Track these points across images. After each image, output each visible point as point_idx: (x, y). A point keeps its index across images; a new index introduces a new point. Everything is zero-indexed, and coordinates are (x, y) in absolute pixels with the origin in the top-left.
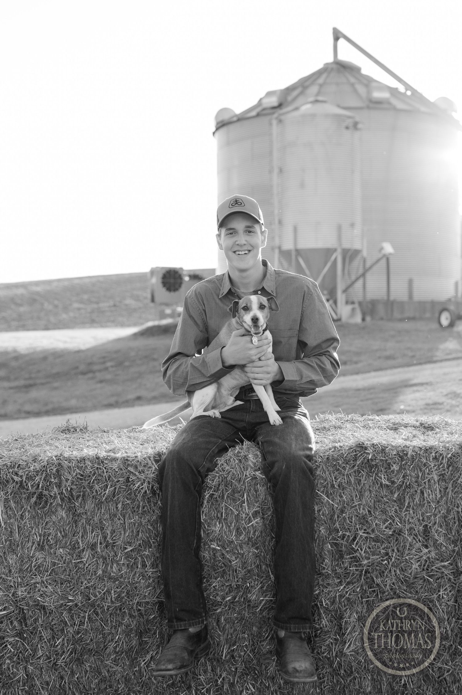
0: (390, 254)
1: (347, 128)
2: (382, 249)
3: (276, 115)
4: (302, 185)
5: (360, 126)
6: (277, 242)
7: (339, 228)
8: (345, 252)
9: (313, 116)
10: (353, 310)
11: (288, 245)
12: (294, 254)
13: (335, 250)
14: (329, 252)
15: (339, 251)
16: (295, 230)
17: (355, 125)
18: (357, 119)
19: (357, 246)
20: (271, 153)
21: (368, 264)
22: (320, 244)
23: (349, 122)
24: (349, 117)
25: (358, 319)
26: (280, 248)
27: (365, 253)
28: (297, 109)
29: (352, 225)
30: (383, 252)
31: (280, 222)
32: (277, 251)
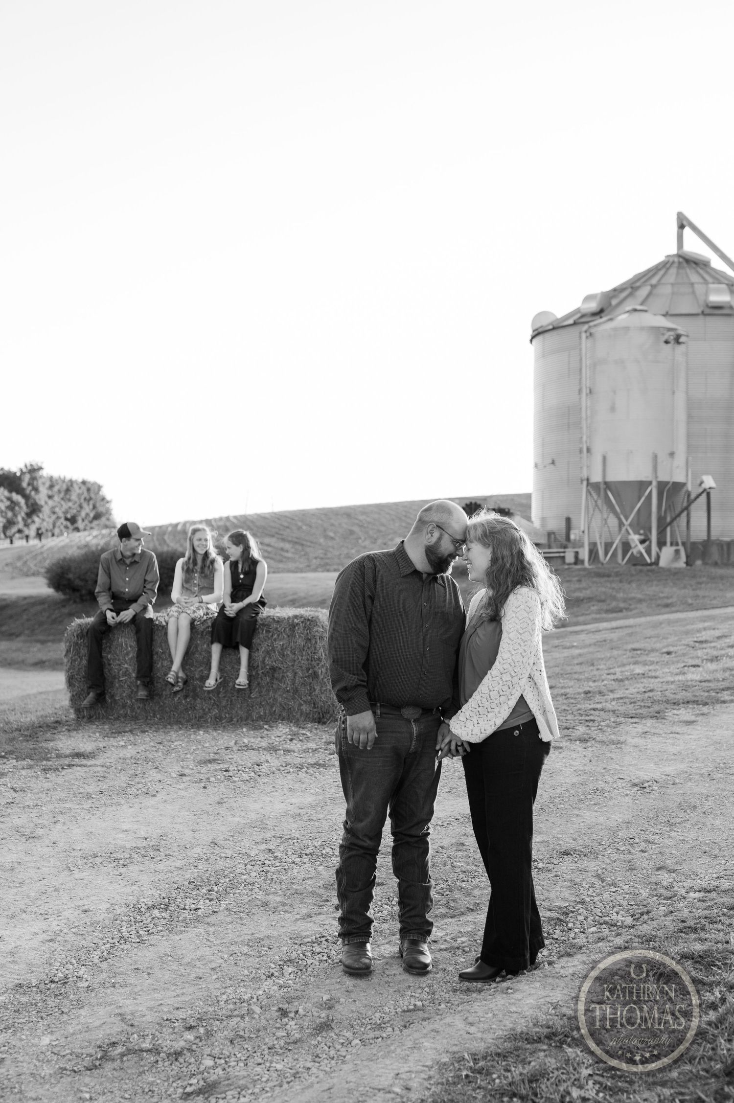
0: (710, 488)
1: (667, 342)
2: (702, 483)
3: (586, 327)
4: (613, 409)
5: (682, 340)
6: (585, 475)
7: (655, 457)
8: (662, 486)
9: (627, 329)
10: (677, 552)
11: (597, 478)
12: (602, 486)
13: (650, 483)
14: (642, 485)
15: (654, 484)
16: (604, 459)
17: (677, 339)
18: (681, 331)
19: (679, 478)
20: (581, 370)
21: (693, 496)
22: (632, 477)
23: (670, 335)
24: (669, 330)
25: (681, 564)
26: (588, 480)
27: (689, 487)
28: (611, 319)
29: (672, 454)
30: (704, 486)
31: (588, 450)
32: (585, 483)
